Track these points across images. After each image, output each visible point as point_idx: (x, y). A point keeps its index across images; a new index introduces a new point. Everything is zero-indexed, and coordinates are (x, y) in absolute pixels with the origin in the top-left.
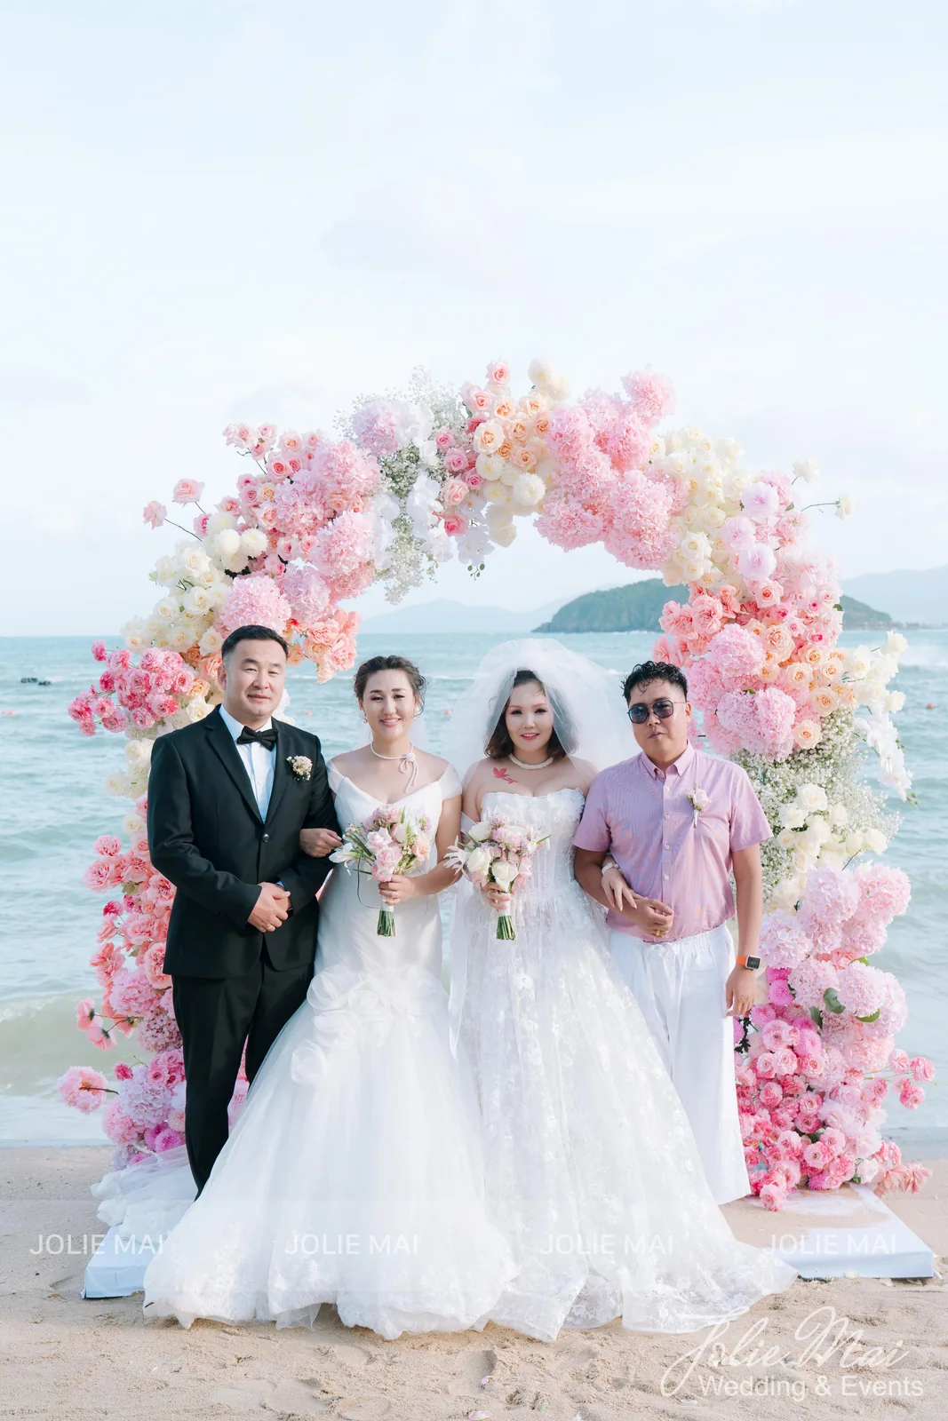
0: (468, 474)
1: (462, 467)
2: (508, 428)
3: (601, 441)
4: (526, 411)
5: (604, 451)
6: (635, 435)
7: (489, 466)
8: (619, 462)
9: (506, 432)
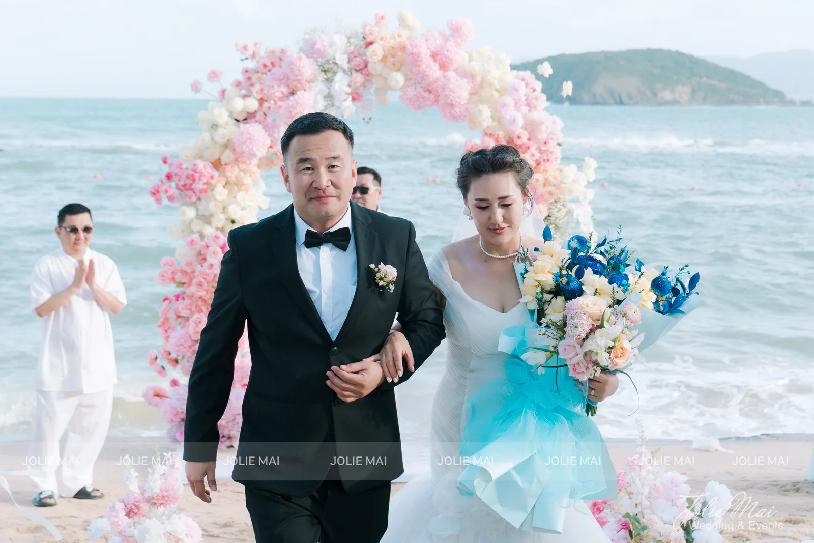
0: (364, 71)
1: (361, 67)
2: (385, 48)
3: (434, 56)
4: (395, 39)
5: (435, 61)
6: (451, 53)
7: (375, 67)
8: (443, 67)
9: (384, 51)
